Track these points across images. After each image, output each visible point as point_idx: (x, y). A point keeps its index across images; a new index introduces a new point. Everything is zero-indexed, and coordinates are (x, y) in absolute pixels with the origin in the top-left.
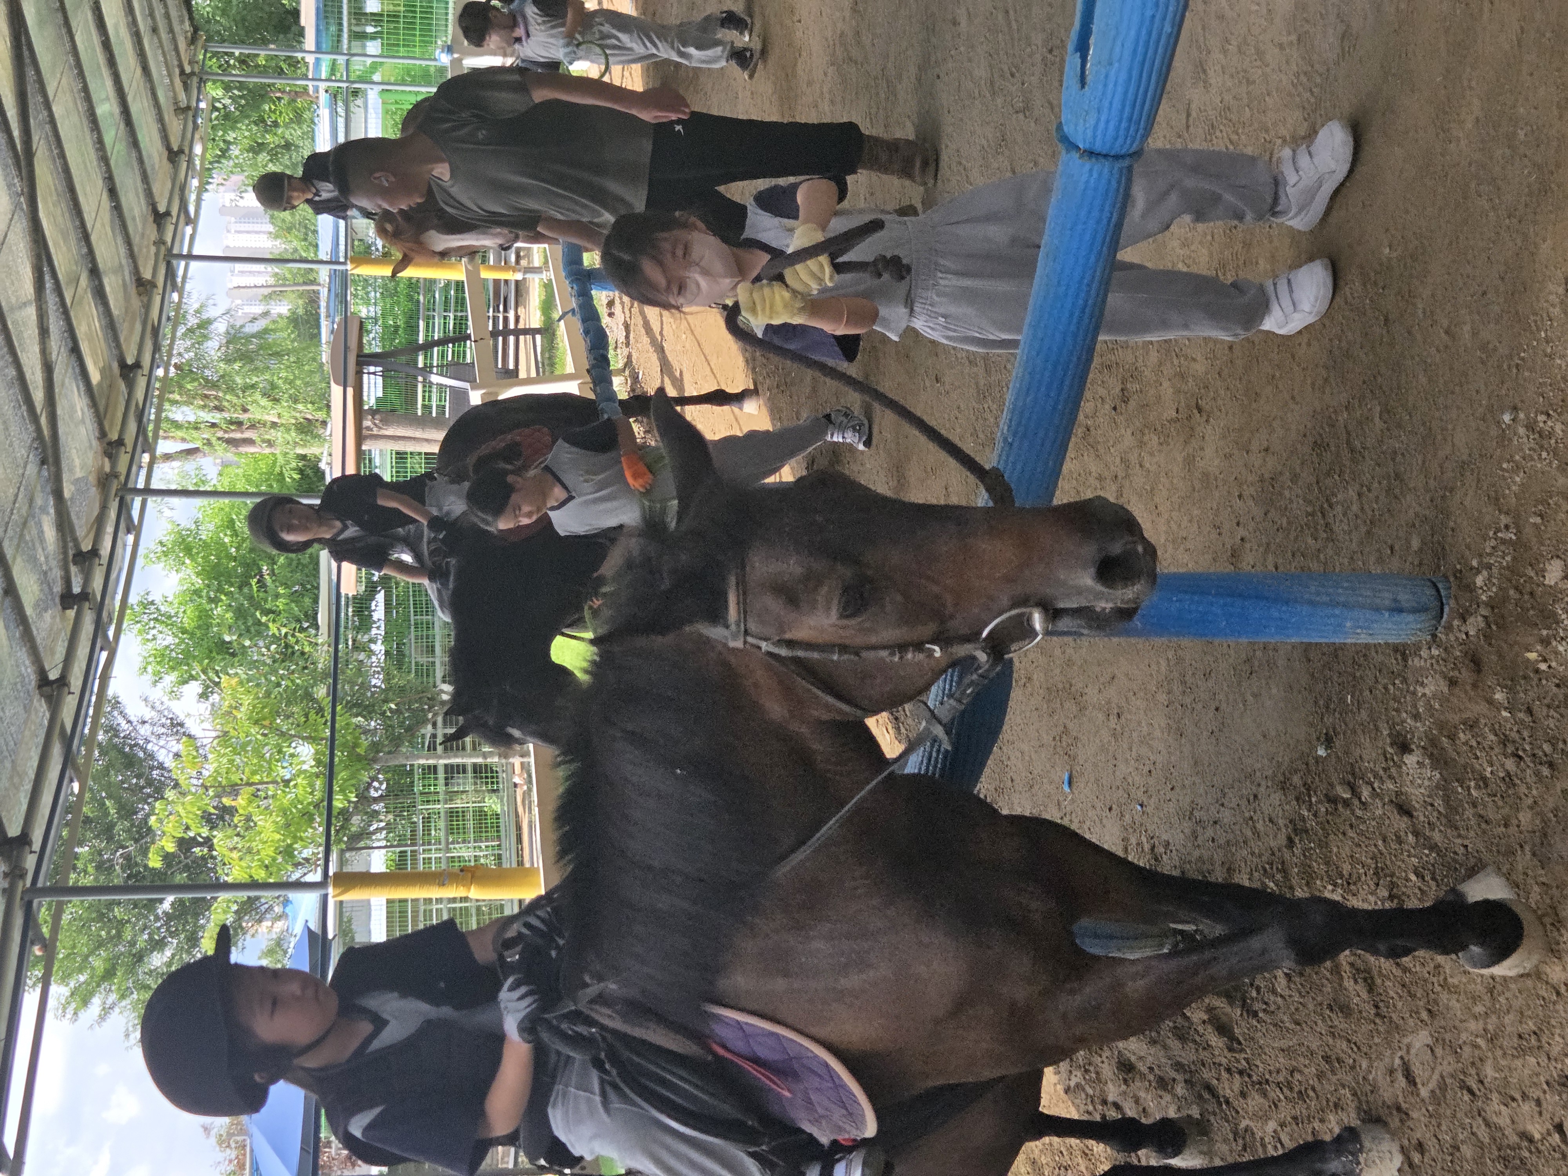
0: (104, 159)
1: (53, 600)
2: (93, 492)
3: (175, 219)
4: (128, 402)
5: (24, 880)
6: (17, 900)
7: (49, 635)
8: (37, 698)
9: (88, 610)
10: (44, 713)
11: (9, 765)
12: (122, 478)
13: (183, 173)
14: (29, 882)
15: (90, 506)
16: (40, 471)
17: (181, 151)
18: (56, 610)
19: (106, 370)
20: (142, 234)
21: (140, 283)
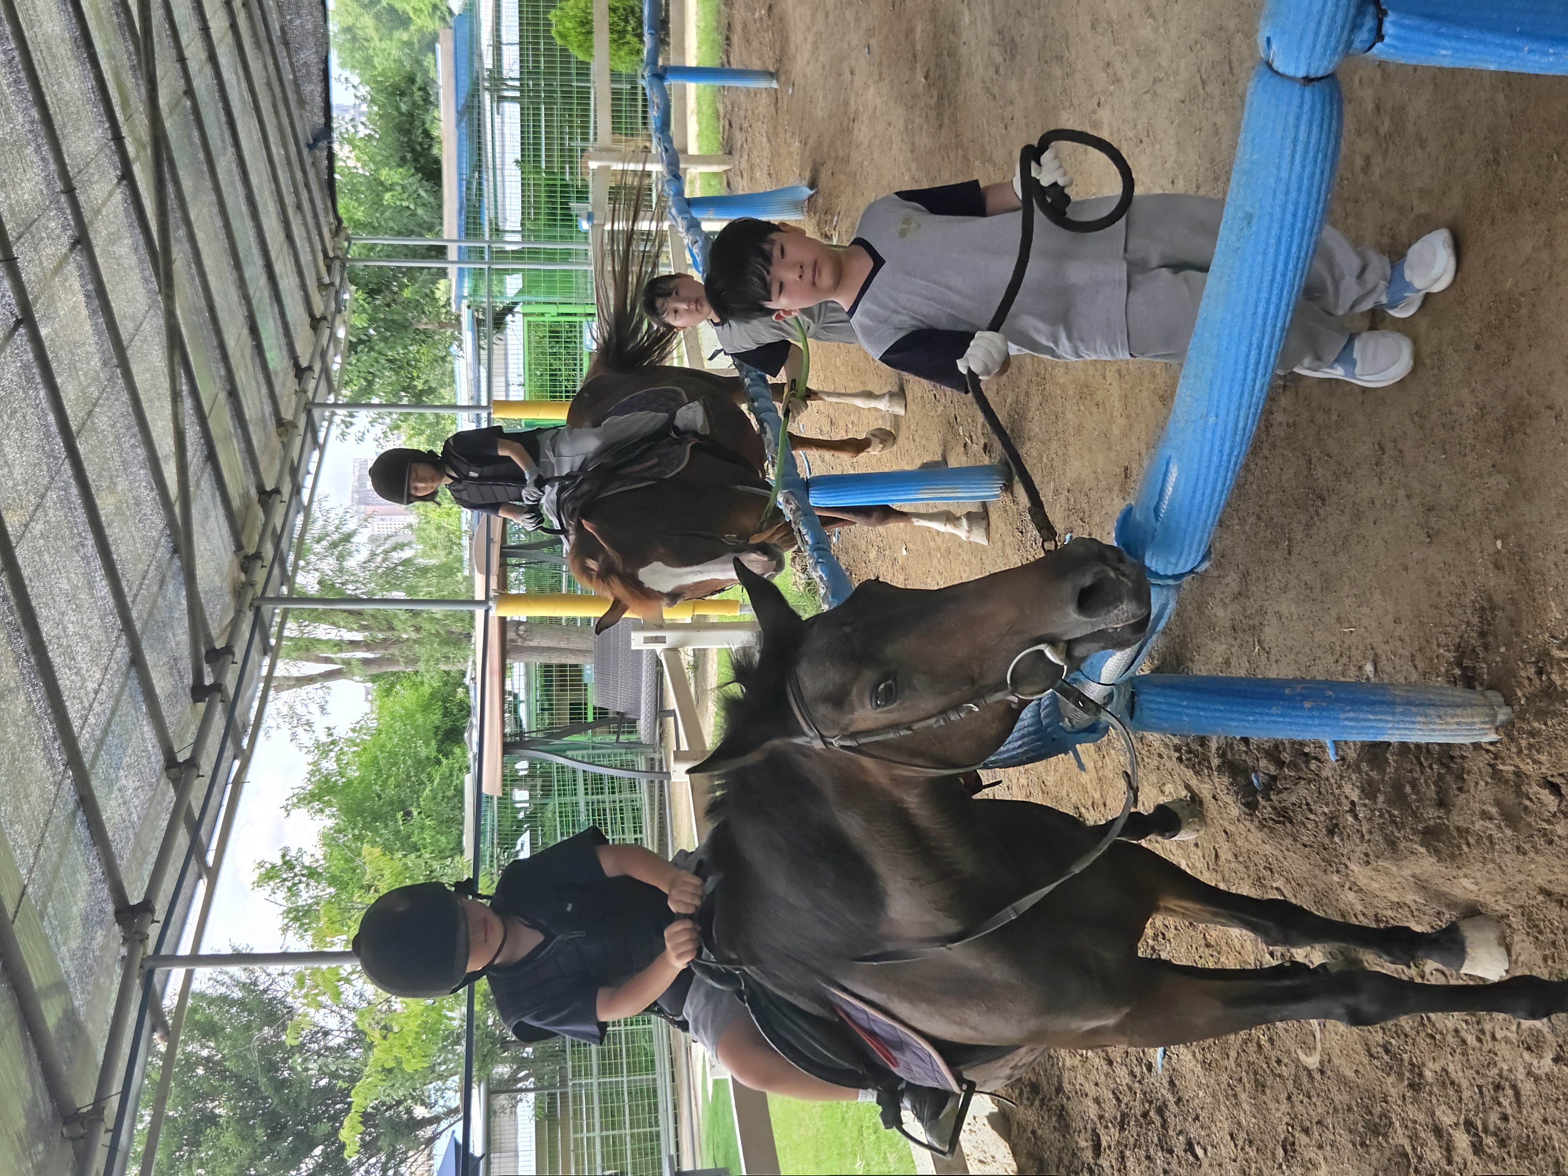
0: (246, 298)
2: (228, 598)
3: (316, 375)
4: (265, 525)
5: (145, 947)
6: (136, 969)
7: (179, 722)
8: (163, 781)
9: (219, 707)
10: (171, 794)
11: (132, 837)
12: (259, 589)
13: (324, 341)
14: (150, 951)
15: (224, 611)
16: (172, 558)
17: (324, 318)
18: (187, 700)
19: (245, 496)
20: (284, 385)
21: (280, 423)
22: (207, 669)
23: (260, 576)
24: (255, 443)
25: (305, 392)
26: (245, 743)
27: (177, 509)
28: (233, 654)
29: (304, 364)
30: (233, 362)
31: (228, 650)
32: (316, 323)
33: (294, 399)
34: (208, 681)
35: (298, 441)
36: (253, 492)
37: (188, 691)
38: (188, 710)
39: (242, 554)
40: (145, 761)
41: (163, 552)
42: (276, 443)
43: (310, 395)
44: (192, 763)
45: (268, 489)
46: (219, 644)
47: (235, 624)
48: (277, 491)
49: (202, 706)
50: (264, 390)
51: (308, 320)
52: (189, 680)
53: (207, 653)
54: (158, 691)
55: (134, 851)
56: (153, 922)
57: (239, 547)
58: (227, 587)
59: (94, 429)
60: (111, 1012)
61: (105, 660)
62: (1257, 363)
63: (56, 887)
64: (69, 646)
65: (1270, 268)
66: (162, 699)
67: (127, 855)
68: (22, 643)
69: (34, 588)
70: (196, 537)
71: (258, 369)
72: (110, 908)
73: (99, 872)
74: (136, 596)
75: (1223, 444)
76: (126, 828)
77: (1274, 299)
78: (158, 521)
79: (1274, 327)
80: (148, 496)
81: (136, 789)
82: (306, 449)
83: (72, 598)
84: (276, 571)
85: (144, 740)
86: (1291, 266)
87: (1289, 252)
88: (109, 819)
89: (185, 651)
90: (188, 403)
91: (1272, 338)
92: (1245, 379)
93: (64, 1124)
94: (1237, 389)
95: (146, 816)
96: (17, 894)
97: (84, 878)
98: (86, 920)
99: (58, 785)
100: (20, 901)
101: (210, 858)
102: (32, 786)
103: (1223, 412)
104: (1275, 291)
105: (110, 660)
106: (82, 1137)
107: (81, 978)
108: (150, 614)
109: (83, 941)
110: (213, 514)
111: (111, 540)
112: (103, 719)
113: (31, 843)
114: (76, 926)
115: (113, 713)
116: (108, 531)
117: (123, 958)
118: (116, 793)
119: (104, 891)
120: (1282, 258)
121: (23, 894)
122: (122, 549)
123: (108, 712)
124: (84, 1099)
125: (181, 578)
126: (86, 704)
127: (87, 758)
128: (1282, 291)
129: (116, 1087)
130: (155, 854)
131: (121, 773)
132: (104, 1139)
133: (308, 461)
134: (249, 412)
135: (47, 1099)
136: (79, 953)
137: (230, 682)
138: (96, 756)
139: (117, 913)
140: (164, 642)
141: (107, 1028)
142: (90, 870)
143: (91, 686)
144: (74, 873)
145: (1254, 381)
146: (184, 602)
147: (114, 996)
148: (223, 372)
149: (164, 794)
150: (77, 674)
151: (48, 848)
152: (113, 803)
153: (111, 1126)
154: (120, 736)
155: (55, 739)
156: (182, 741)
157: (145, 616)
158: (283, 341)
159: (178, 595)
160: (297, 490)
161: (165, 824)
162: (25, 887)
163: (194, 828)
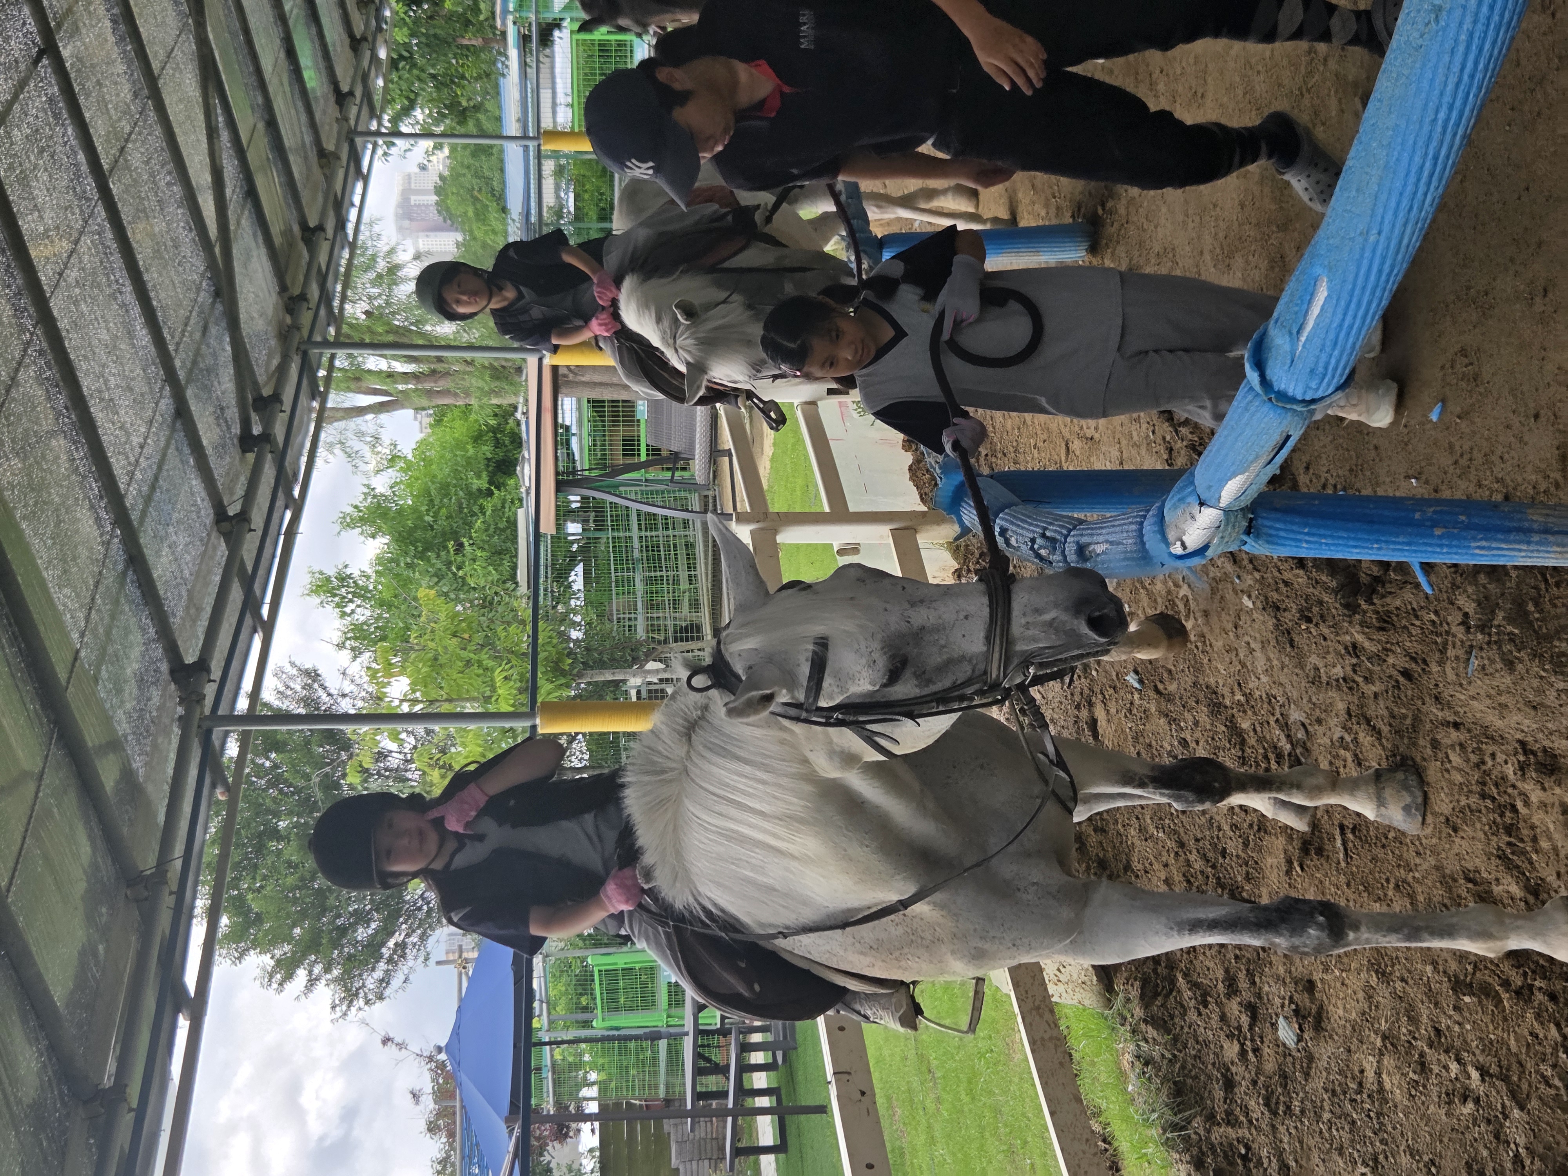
1: (231, 439)
2: (273, 342)
3: (358, 101)
4: (310, 264)
5: (202, 707)
6: (194, 729)
7: (228, 474)
8: (214, 534)
9: (269, 456)
10: (222, 549)
11: (184, 594)
12: (305, 333)
13: (365, 63)
14: (207, 711)
15: (270, 356)
16: (213, 304)
17: (364, 39)
18: (234, 451)
19: (287, 233)
20: (324, 112)
21: (322, 153)
22: (254, 417)
23: (306, 318)
24: (296, 175)
25: (347, 120)
26: (296, 493)
27: (217, 250)
28: (281, 402)
29: (345, 88)
30: (271, 89)
31: (276, 398)
32: (356, 43)
33: (335, 127)
34: (257, 430)
35: (341, 173)
36: (296, 228)
37: (236, 441)
38: (237, 461)
39: (286, 295)
40: (194, 516)
41: (205, 297)
42: (317, 174)
43: (352, 122)
44: (243, 517)
45: (312, 224)
46: (266, 392)
47: (282, 371)
48: (321, 228)
49: (251, 457)
50: (304, 118)
51: (347, 41)
52: (236, 430)
53: (254, 400)
54: (205, 442)
55: (187, 608)
56: (210, 681)
57: (283, 288)
58: (272, 331)
59: (128, 168)
60: (170, 772)
61: (150, 413)
62: (1431, 176)
63: (110, 650)
64: (111, 400)
65: (1456, 68)
66: (209, 451)
67: (180, 613)
68: (62, 400)
69: (72, 342)
70: (238, 279)
71: (297, 96)
72: (164, 667)
73: (152, 631)
74: (178, 344)
75: (1382, 263)
76: (178, 584)
77: (1458, 103)
78: (198, 264)
79: (1455, 135)
80: (187, 238)
81: (186, 545)
82: (350, 180)
83: (112, 349)
84: (323, 312)
85: (192, 494)
86: (1481, 66)
87: (1481, 50)
88: (160, 577)
89: (231, 399)
90: (225, 136)
91: (1451, 147)
92: (1415, 193)
93: (128, 886)
94: (1405, 203)
95: (198, 572)
96: (70, 658)
97: (137, 637)
98: (141, 681)
99: (107, 544)
100: (73, 666)
101: (265, 611)
102: (80, 548)
103: (1386, 228)
104: (1460, 95)
105: (154, 412)
106: (146, 899)
107: (138, 740)
108: (194, 363)
109: (139, 702)
110: (255, 253)
111: (149, 286)
112: (150, 474)
113: (81, 607)
114: (131, 689)
115: (160, 468)
116: (146, 277)
117: (180, 717)
118: (165, 551)
119: (158, 651)
120: (1471, 58)
121: (76, 659)
122: (162, 295)
123: (155, 467)
124: (147, 862)
125: (224, 324)
126: (132, 459)
127: (134, 516)
128: (1468, 94)
129: (179, 850)
130: (209, 610)
131: (171, 529)
132: (168, 901)
133: (352, 192)
134: (289, 141)
135: (110, 862)
136: (135, 715)
137: (279, 432)
138: (144, 513)
139: (172, 672)
140: (210, 392)
141: (167, 788)
142: (144, 630)
143: (136, 440)
144: (126, 635)
145: (1426, 194)
146: (229, 348)
147: (173, 756)
148: (260, 100)
149: (215, 548)
150: (121, 428)
151: (99, 611)
152: (164, 560)
153: (174, 888)
154: (168, 490)
155: (101, 497)
156: (232, 494)
157: (189, 365)
158: (322, 65)
159: (221, 342)
160: (341, 224)
161: (217, 579)
162: (78, 652)
163: (248, 583)
